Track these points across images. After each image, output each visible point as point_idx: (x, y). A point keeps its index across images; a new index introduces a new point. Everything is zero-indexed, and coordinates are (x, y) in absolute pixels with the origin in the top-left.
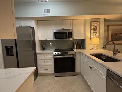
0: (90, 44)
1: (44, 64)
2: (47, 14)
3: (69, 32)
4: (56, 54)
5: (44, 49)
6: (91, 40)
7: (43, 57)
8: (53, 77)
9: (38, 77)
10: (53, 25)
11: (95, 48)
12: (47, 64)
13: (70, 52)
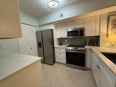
0: (107, 41)
1: (59, 55)
2: (61, 18)
3: (80, 30)
4: (69, 49)
5: (61, 44)
6: (107, 37)
7: (58, 50)
8: (65, 66)
9: (56, 63)
10: (67, 25)
11: (114, 46)
12: (61, 55)
13: (80, 48)
